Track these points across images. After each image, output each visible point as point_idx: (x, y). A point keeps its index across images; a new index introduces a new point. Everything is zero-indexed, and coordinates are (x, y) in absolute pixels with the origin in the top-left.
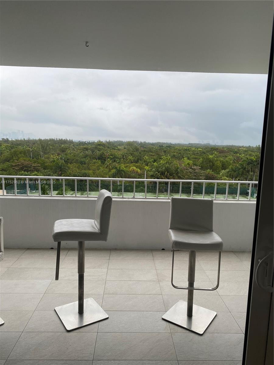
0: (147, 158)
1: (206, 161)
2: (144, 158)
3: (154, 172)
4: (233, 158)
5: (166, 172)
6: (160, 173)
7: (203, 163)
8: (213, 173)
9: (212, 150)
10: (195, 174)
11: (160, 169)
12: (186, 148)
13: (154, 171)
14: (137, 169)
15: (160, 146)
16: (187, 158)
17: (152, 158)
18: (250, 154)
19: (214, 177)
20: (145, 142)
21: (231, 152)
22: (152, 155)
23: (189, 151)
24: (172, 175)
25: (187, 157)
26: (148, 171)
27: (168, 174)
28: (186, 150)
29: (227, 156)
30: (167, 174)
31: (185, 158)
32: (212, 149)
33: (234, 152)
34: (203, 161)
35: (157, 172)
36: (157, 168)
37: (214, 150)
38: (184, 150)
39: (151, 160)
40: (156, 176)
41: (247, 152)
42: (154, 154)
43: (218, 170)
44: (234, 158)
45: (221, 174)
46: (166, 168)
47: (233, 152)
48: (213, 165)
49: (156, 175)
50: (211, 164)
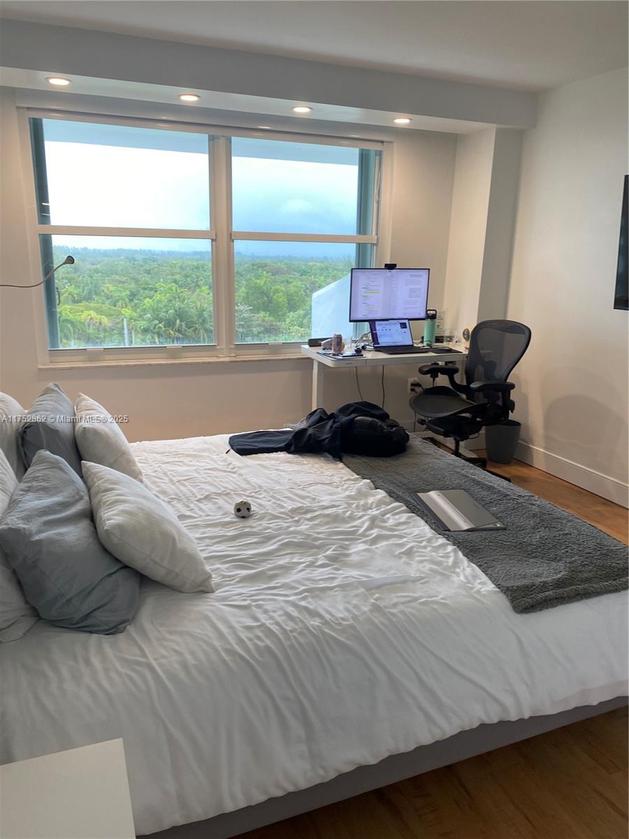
0: (112, 288)
1: (253, 294)
2: (105, 290)
3: (150, 321)
4: (304, 286)
5: (178, 321)
6: (163, 323)
7: (248, 298)
8: (271, 318)
9: (255, 267)
10: (243, 323)
11: (162, 315)
12: (195, 263)
13: (149, 318)
14: (99, 317)
15: (127, 258)
16: (207, 287)
17: (125, 289)
18: (334, 276)
19: (275, 328)
20: (85, 249)
21: (295, 271)
22: (120, 282)
23: (205, 271)
24: (192, 327)
25: (206, 285)
26: (131, 319)
27: (183, 324)
28: (197, 268)
29: (290, 280)
30: (181, 326)
31: (203, 288)
32: (253, 265)
33: (302, 272)
34: (247, 293)
35: (157, 322)
36: (155, 310)
37: (258, 267)
38: (192, 269)
39: (124, 294)
40: (156, 330)
41: (327, 272)
42: (124, 279)
43: (280, 313)
44: (306, 286)
45: (288, 320)
46: (176, 311)
47: (299, 272)
48: (270, 301)
49: (154, 328)
50: (266, 298)
